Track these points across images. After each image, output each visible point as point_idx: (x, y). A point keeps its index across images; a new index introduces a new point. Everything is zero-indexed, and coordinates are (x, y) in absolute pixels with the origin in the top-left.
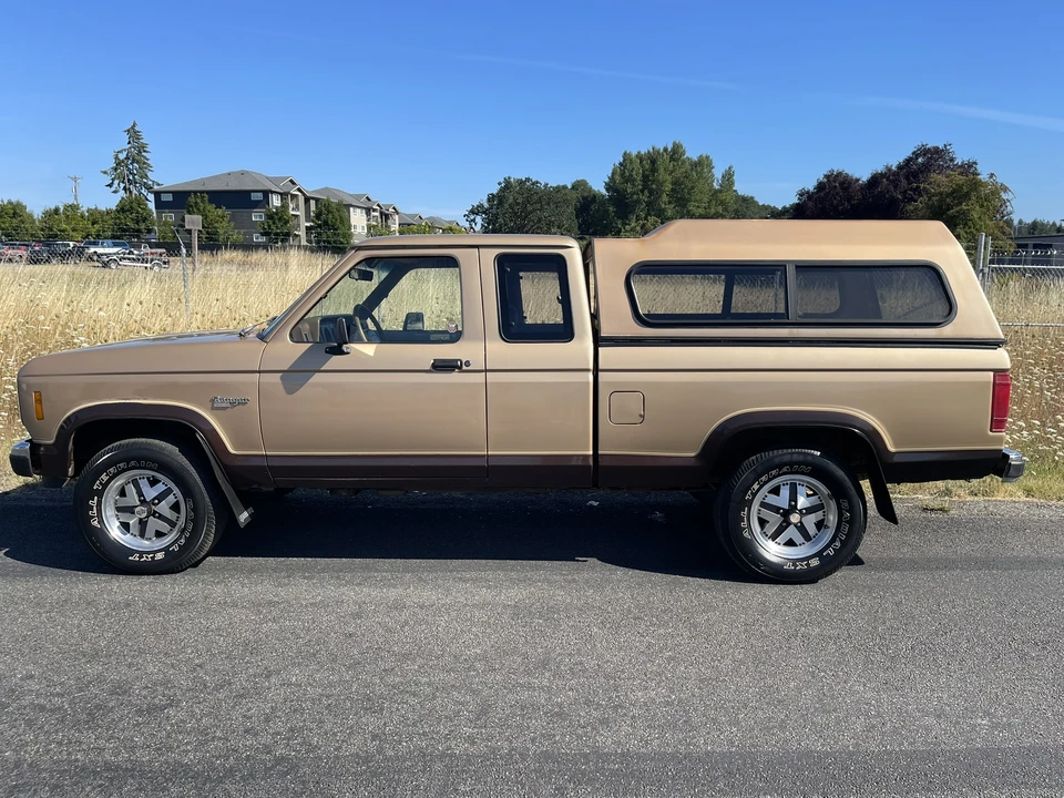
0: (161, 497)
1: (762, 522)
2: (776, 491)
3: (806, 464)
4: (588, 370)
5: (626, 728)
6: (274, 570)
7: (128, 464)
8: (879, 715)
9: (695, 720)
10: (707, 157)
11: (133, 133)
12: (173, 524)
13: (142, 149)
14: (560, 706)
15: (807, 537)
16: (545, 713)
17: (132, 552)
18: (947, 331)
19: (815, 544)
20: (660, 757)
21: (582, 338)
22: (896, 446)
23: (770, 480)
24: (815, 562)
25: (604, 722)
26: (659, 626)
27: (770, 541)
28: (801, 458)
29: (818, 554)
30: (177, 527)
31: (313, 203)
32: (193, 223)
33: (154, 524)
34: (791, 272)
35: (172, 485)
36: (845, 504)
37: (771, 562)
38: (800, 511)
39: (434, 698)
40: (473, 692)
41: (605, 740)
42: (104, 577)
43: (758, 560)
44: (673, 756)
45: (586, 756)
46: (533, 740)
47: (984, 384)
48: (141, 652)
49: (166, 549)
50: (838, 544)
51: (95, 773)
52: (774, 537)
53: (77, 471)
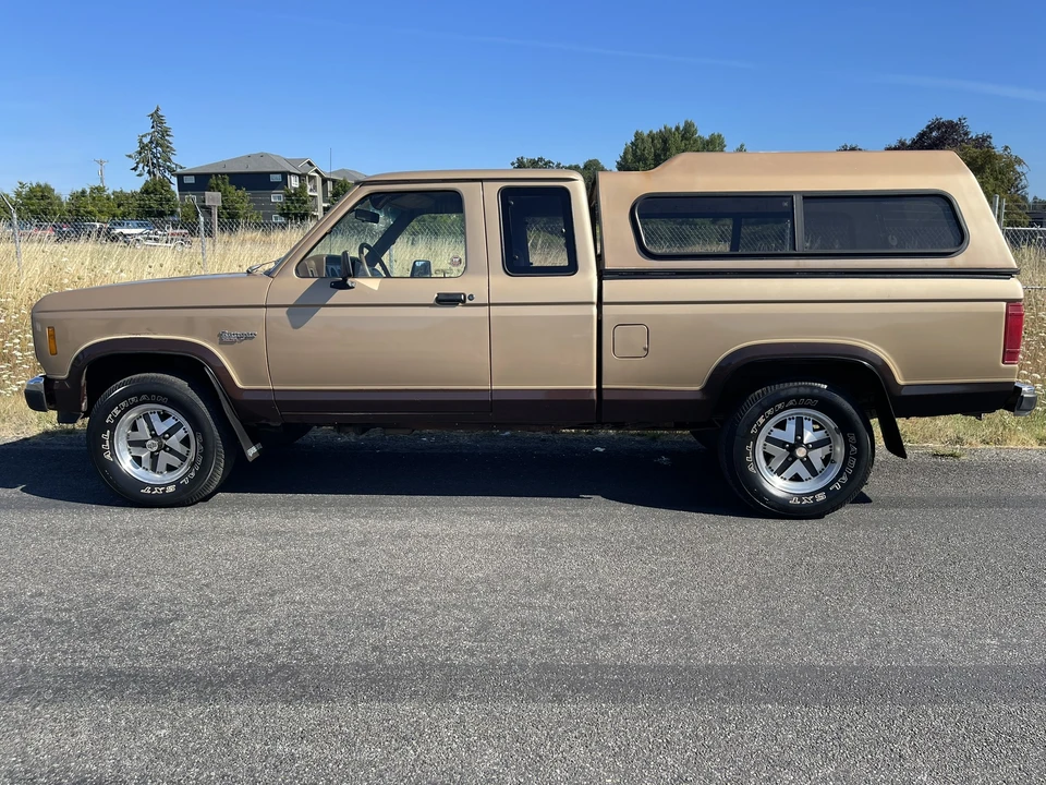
0: (171, 432)
1: (768, 457)
2: (782, 425)
3: (813, 397)
4: (592, 303)
5: (626, 644)
6: (283, 505)
7: (139, 398)
8: (884, 634)
9: (696, 636)
10: (719, 136)
11: (157, 118)
12: (183, 458)
13: (165, 133)
14: (561, 623)
15: (814, 472)
16: (546, 630)
17: (145, 485)
18: (958, 261)
19: (822, 479)
20: (660, 669)
21: (586, 271)
22: (905, 379)
23: (775, 414)
24: (821, 497)
25: (604, 638)
26: (662, 555)
27: (776, 476)
28: (808, 391)
29: (825, 489)
30: (188, 460)
31: (330, 184)
32: (213, 199)
33: (165, 459)
34: (798, 203)
35: (182, 419)
36: (852, 438)
37: (777, 497)
38: (807, 445)
39: (435, 615)
40: (474, 610)
41: (605, 654)
42: (117, 510)
43: (763, 494)
44: (673, 669)
45: (585, 668)
46: (533, 653)
47: (996, 315)
48: (149, 573)
49: (177, 483)
50: (845, 478)
51: (98, 678)
52: (780, 472)
53: (90, 405)
